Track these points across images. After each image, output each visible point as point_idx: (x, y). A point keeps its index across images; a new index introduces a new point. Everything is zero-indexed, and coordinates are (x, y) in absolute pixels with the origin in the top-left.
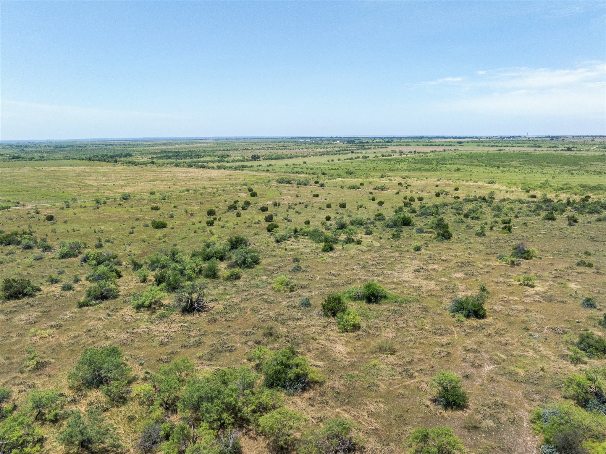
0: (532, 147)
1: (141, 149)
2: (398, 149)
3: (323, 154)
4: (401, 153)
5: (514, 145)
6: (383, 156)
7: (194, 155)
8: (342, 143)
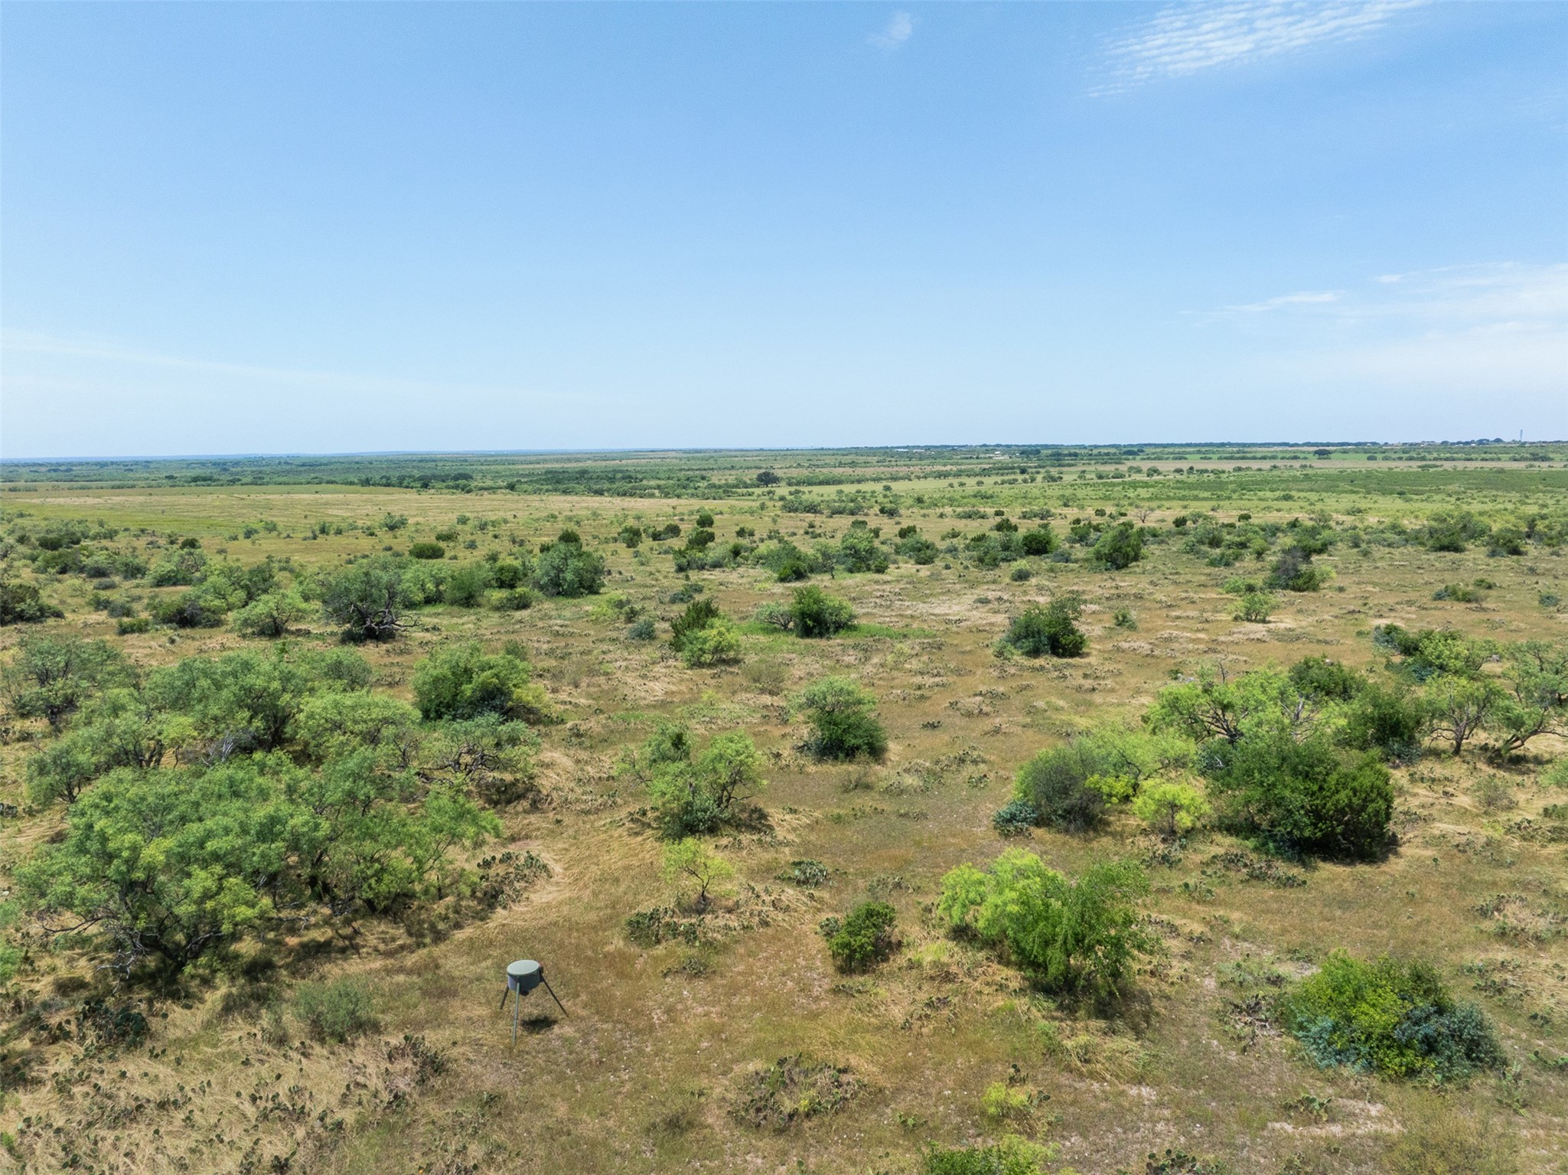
0: (1525, 459)
1: (499, 467)
2: (1146, 466)
3: (941, 475)
4: (1154, 471)
5: (1473, 456)
6: (1100, 477)
7: (619, 475)
8: (1006, 457)
